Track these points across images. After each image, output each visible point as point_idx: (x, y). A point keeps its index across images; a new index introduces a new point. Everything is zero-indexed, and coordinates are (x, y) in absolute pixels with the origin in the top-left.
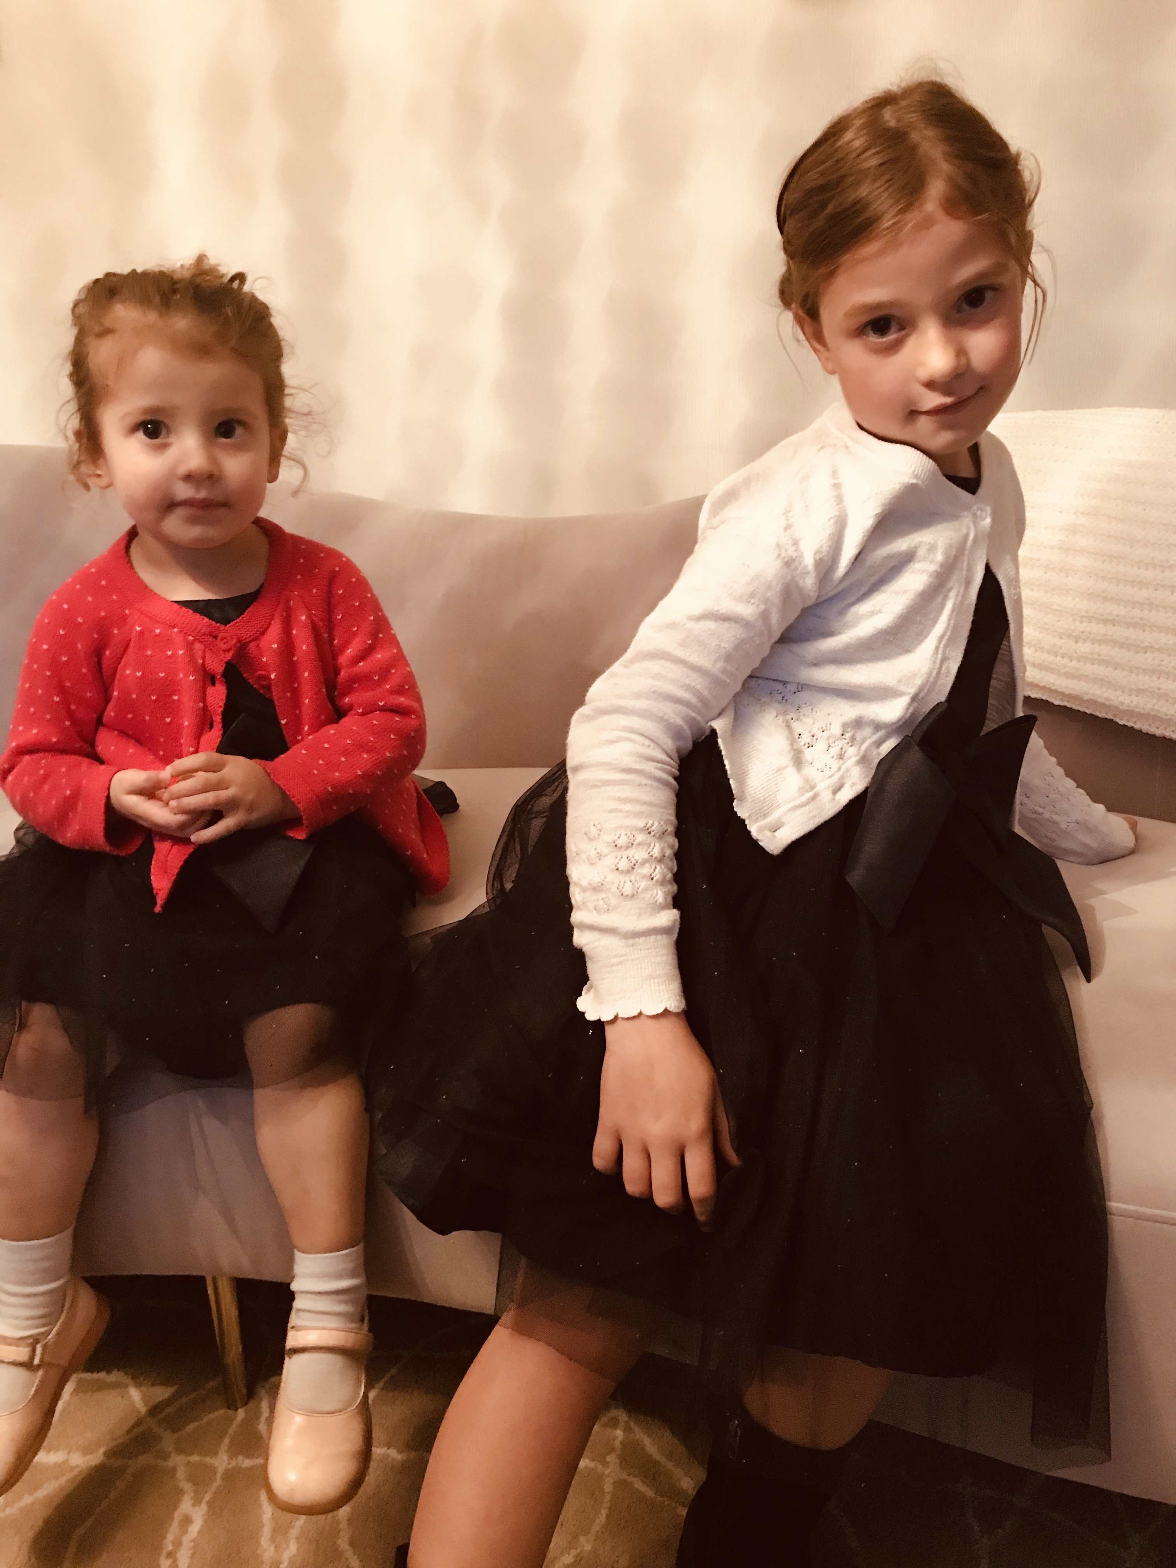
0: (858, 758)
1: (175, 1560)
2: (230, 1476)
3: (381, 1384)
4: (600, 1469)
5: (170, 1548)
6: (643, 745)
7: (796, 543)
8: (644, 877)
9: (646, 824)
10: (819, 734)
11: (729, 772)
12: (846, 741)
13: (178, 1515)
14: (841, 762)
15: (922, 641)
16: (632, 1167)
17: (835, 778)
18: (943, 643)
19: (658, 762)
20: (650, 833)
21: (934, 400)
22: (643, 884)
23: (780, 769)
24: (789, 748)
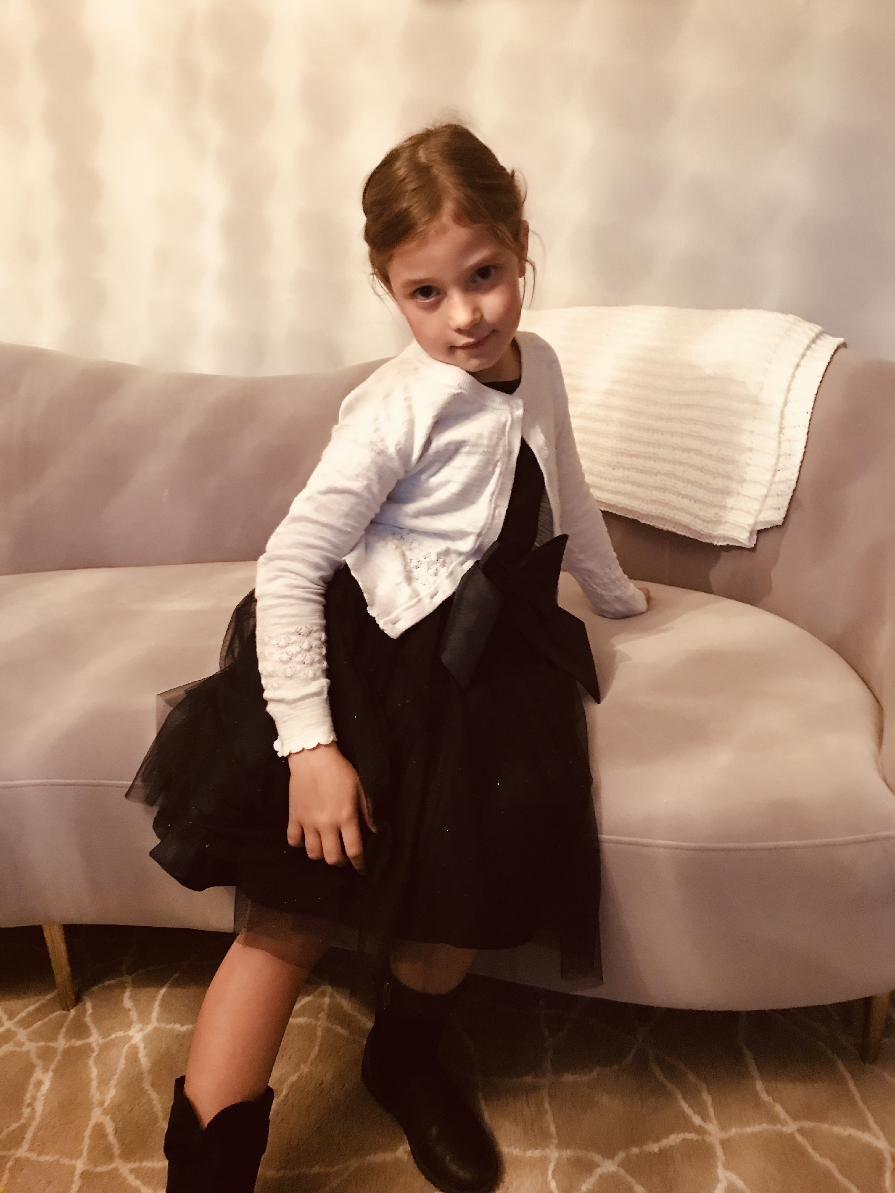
0: (447, 574)
1: (33, 1109)
2: (67, 1052)
3: (168, 985)
4: (314, 1022)
5: (29, 1101)
6: (292, 579)
7: (382, 440)
8: (299, 663)
9: (297, 629)
10: (423, 560)
11: (362, 589)
12: (439, 564)
13: (33, 1080)
14: (436, 577)
15: (481, 496)
16: (310, 842)
17: (434, 587)
18: (494, 497)
19: (303, 588)
20: (300, 634)
21: (463, 340)
22: (298, 667)
23: (398, 584)
24: (403, 570)
